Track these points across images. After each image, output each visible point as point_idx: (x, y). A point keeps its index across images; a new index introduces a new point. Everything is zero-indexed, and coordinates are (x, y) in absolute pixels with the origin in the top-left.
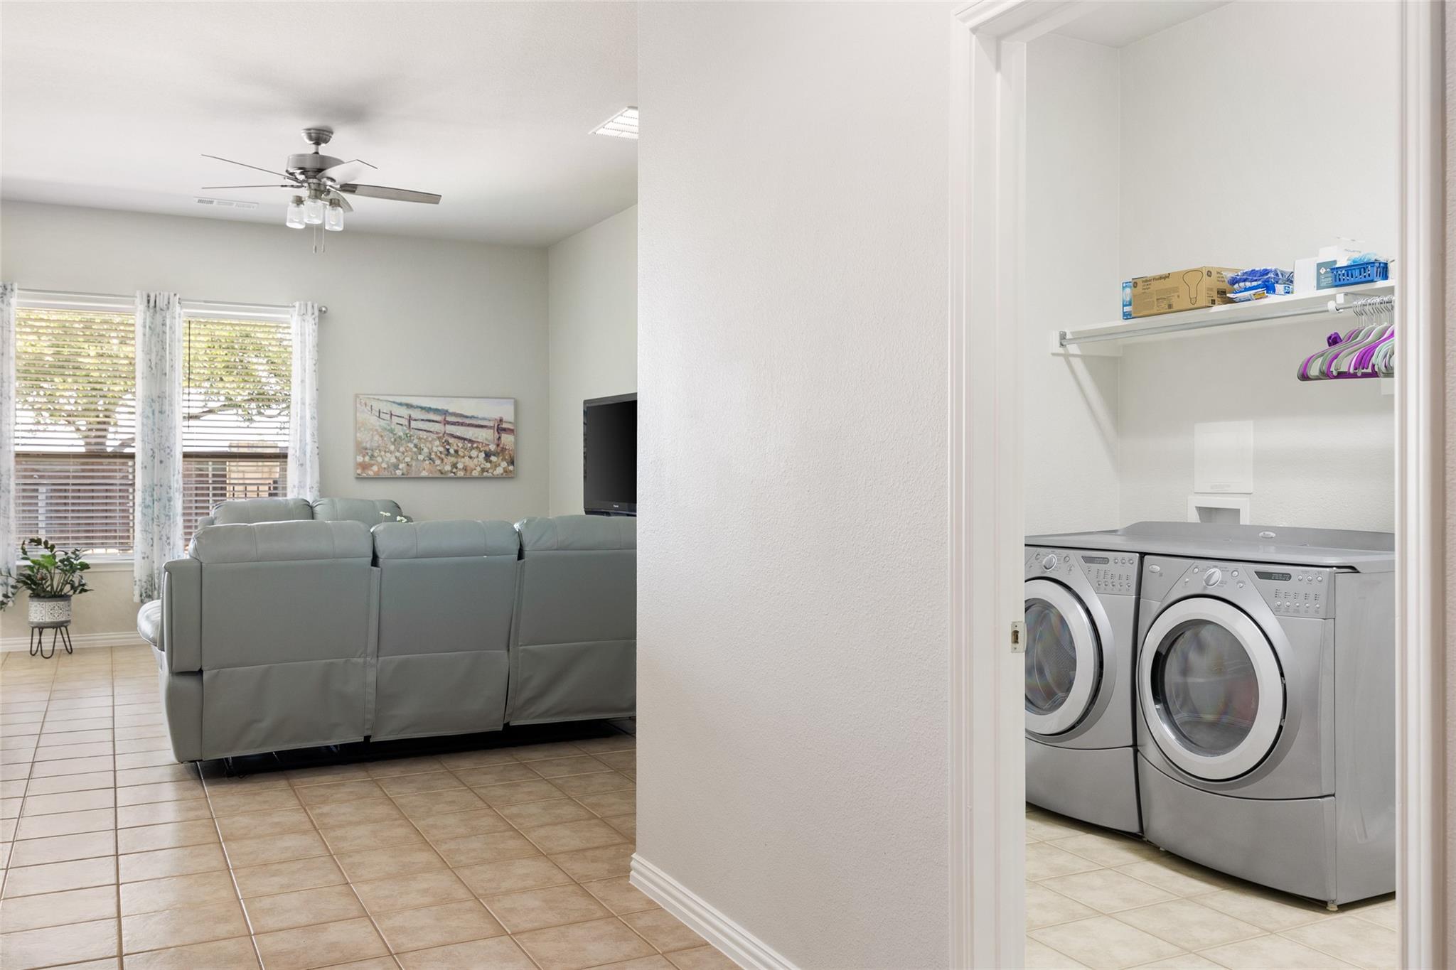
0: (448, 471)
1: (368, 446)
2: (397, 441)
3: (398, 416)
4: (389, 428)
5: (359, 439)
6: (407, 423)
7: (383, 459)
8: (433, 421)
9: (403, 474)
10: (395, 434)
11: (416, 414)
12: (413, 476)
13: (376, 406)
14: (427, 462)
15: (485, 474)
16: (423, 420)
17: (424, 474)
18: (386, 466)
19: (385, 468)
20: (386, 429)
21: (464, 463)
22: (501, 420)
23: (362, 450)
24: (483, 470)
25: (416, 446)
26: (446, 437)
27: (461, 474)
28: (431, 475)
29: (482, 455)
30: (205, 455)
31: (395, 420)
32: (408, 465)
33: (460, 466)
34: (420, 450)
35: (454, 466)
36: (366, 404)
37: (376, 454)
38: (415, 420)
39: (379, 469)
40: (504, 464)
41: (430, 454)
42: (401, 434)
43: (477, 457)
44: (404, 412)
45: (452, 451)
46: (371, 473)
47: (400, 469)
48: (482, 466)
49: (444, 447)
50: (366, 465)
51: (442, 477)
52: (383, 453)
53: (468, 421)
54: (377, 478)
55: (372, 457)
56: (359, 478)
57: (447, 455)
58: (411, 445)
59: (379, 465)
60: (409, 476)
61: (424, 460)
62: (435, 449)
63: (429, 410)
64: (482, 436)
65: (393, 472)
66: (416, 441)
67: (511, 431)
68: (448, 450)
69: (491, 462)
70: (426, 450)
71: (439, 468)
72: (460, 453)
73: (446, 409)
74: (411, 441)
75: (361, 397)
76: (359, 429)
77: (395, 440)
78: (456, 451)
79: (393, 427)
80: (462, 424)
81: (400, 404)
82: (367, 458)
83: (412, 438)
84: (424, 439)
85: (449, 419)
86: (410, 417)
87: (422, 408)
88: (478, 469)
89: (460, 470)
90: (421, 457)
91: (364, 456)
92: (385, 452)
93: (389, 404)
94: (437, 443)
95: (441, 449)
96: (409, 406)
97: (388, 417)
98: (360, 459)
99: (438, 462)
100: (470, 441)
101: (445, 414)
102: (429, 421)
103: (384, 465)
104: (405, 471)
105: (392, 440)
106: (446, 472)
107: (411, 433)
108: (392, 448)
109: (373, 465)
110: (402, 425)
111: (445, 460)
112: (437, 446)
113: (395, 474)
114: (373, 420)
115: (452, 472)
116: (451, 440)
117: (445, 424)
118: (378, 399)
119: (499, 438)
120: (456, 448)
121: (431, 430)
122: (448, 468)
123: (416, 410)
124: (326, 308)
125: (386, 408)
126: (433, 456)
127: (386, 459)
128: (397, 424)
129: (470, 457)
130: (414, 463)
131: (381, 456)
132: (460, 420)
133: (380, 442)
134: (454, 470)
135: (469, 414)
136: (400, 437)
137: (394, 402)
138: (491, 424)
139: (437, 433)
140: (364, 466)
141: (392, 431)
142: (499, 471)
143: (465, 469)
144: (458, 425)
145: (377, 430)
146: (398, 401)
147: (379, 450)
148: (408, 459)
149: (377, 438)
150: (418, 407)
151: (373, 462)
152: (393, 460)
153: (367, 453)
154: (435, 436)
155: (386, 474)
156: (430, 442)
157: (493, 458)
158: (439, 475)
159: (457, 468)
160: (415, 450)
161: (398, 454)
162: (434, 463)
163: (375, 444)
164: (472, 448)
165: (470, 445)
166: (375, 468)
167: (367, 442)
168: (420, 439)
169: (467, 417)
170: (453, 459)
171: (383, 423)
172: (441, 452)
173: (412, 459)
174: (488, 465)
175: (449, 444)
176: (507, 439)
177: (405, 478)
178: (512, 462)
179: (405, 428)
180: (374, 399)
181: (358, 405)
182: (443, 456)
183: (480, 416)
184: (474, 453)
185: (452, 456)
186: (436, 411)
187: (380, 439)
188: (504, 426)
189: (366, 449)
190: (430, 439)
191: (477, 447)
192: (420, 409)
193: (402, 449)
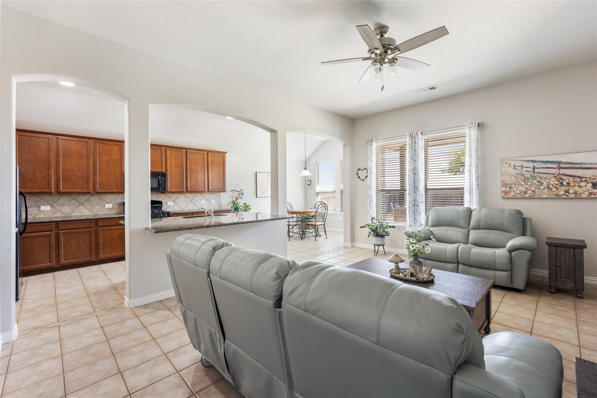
0: (562, 194)
1: (508, 183)
2: (526, 180)
3: (526, 167)
4: (520, 173)
5: (503, 180)
6: (532, 170)
7: (517, 189)
8: (550, 168)
9: (530, 196)
10: (525, 176)
11: (537, 165)
12: (537, 197)
13: (513, 163)
14: (547, 190)
15: (592, 196)
16: (542, 168)
17: (544, 196)
18: (519, 192)
19: (518, 193)
20: (518, 174)
21: (574, 190)
23: (504, 184)
24: (591, 194)
25: (538, 182)
26: (560, 176)
28: (549, 197)
29: (590, 185)
30: (436, 189)
31: (524, 169)
32: (533, 192)
33: (571, 191)
34: (541, 184)
35: (567, 191)
36: (506, 163)
37: (513, 187)
38: (538, 168)
39: (515, 193)
41: (548, 185)
42: (529, 176)
43: (586, 186)
44: (531, 165)
45: (565, 183)
46: (510, 196)
47: (528, 194)
48: (589, 191)
49: (559, 181)
50: (507, 192)
51: (558, 197)
52: (517, 186)
53: (577, 166)
54: (513, 198)
55: (510, 188)
56: (503, 198)
57: (561, 186)
58: (535, 181)
59: (515, 192)
60: (534, 197)
61: (544, 189)
62: (552, 183)
63: (547, 162)
64: (590, 174)
65: (523, 195)
66: (538, 179)
68: (562, 183)
71: (555, 193)
72: (571, 184)
73: (559, 160)
75: (504, 160)
76: (503, 175)
77: (525, 179)
78: (568, 184)
79: (523, 173)
80: (573, 168)
81: (528, 161)
82: (508, 189)
83: (536, 178)
84: (544, 178)
85: (562, 166)
86: (534, 167)
87: (542, 162)
88: (587, 193)
89: (572, 194)
90: (542, 187)
91: (506, 188)
92: (519, 185)
93: (520, 162)
94: (554, 179)
95: (557, 183)
96: (533, 161)
97: (520, 168)
98: (504, 189)
99: (554, 189)
100: (579, 177)
101: (559, 163)
102: (548, 168)
103: (518, 192)
104: (531, 194)
105: (523, 179)
106: (560, 195)
107: (535, 175)
108: (523, 183)
109: (511, 192)
110: (529, 171)
111: (560, 188)
112: (554, 181)
113: (525, 196)
114: (511, 170)
115: (565, 195)
116: (564, 178)
117: (559, 169)
118: (514, 160)
120: (568, 182)
121: (549, 173)
122: (562, 193)
123: (538, 163)
124: (483, 122)
125: (518, 164)
126: (551, 186)
127: (519, 189)
128: (526, 171)
129: (580, 186)
130: (537, 191)
131: (516, 188)
132: (571, 166)
133: (515, 181)
134: (567, 194)
135: (579, 162)
136: (528, 178)
137: (524, 161)
139: (553, 174)
140: (506, 193)
141: (522, 175)
143: (575, 193)
144: (570, 169)
145: (513, 175)
147: (515, 184)
148: (533, 189)
149: (513, 178)
150: (539, 161)
151: (511, 190)
152: (524, 189)
153: (508, 186)
154: (552, 176)
155: (519, 196)
156: (549, 179)
158: (555, 197)
159: (569, 193)
160: (538, 183)
161: (526, 186)
162: (552, 190)
163: (512, 182)
164: (581, 181)
165: (579, 179)
166: (513, 193)
167: (507, 181)
168: (541, 178)
169: (576, 164)
170: (566, 188)
171: (517, 171)
172: (556, 184)
173: (536, 188)
175: (562, 179)
177: (530, 198)
179: (531, 173)
180: (511, 160)
181: (502, 164)
182: (558, 186)
183: (587, 162)
184: (583, 184)
185: (564, 186)
186: (552, 162)
187: (515, 179)
189: (507, 184)
190: (548, 177)
191: (585, 181)
192: (541, 163)
193: (529, 184)
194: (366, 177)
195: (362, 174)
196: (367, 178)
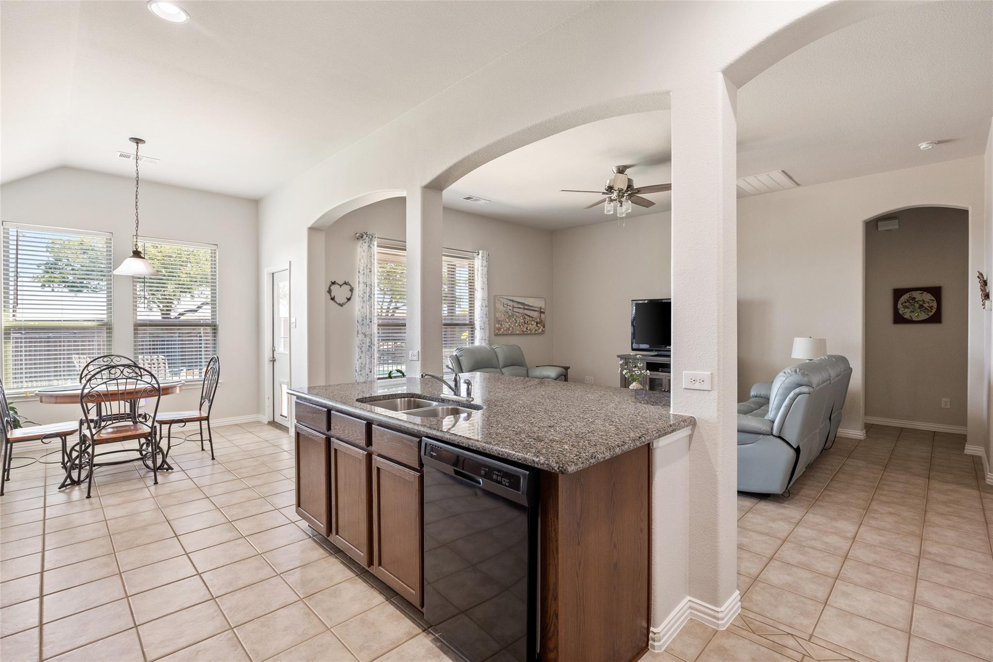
1: (500, 320)
3: (509, 306)
5: (497, 316)
6: (512, 309)
8: (520, 308)
11: (515, 305)
12: (514, 333)
13: (503, 301)
15: (536, 332)
16: (517, 307)
17: (518, 332)
20: (505, 312)
22: (541, 308)
23: (499, 322)
24: (536, 330)
26: (525, 315)
27: (529, 332)
28: (520, 333)
29: (535, 323)
33: (529, 328)
35: (527, 329)
36: (500, 300)
38: (515, 307)
40: (542, 327)
44: (511, 303)
45: (526, 322)
46: (500, 332)
47: (510, 330)
48: (535, 328)
53: (531, 308)
54: (503, 335)
55: (501, 324)
56: (496, 335)
58: (514, 319)
59: (503, 328)
61: (518, 326)
62: (521, 321)
63: (519, 303)
64: (535, 315)
65: (508, 332)
67: (543, 313)
69: (538, 326)
70: (518, 321)
71: (522, 329)
73: (524, 302)
74: (513, 317)
75: (497, 296)
76: (497, 312)
78: (527, 322)
81: (510, 300)
82: (499, 325)
84: (518, 316)
85: (525, 307)
86: (513, 306)
87: (517, 302)
88: (534, 330)
92: (505, 322)
93: (506, 300)
94: (522, 318)
95: (523, 321)
96: (513, 301)
97: (506, 306)
98: (497, 326)
99: (522, 327)
100: (532, 317)
101: (524, 305)
103: (505, 329)
104: (512, 331)
105: (508, 317)
107: (514, 314)
108: (508, 320)
111: (524, 326)
114: (501, 307)
115: (526, 331)
116: (526, 317)
117: (524, 310)
118: (503, 298)
119: (540, 316)
120: (527, 320)
121: (520, 312)
122: (525, 329)
123: (515, 303)
124: (490, 254)
125: (506, 302)
126: (520, 324)
127: (506, 326)
128: (509, 309)
129: (532, 325)
130: (514, 328)
131: (504, 324)
132: (528, 308)
133: (504, 318)
135: (531, 305)
136: (510, 315)
137: (508, 299)
138: (538, 309)
139: (522, 313)
140: (499, 329)
141: (507, 312)
142: (540, 330)
143: (530, 330)
144: (528, 310)
145: (502, 312)
146: (510, 299)
148: (513, 326)
149: (503, 316)
150: (515, 301)
151: (501, 327)
152: (508, 326)
154: (521, 315)
155: (505, 332)
156: (520, 318)
157: (539, 325)
158: (522, 333)
160: (515, 321)
161: (509, 323)
163: (502, 319)
164: (532, 320)
166: (502, 330)
167: (499, 318)
168: (516, 316)
169: (530, 306)
170: (526, 325)
171: (504, 309)
174: (537, 328)
175: (525, 319)
176: (543, 316)
177: (512, 334)
178: (544, 327)
179: (512, 311)
180: (501, 297)
181: (497, 300)
182: (523, 324)
183: (535, 306)
184: (533, 323)
186: (521, 303)
188: (542, 310)
191: (534, 320)
193: (511, 321)
194: (349, 299)
195: (340, 293)
196: (350, 302)
